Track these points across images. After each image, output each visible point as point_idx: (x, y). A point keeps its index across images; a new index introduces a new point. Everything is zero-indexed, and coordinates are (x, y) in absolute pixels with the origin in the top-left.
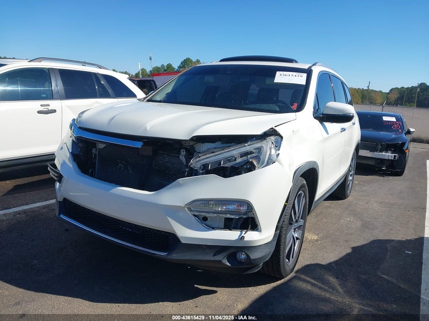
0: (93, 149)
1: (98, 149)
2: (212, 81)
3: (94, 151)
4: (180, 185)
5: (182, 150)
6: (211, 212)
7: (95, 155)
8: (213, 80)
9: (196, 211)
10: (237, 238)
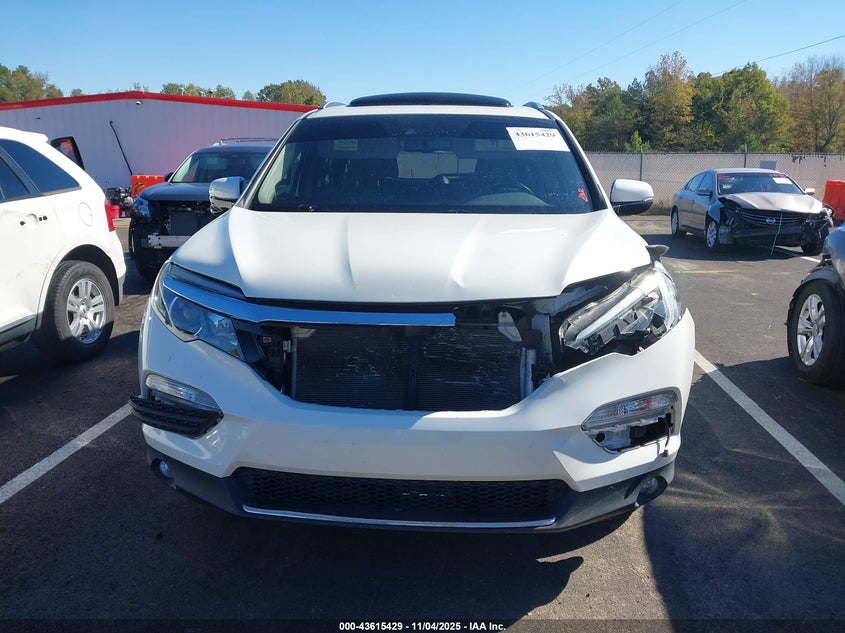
0: (285, 343)
1: (295, 341)
2: (356, 149)
3: (287, 345)
4: (562, 385)
5: (501, 314)
6: (618, 423)
7: (289, 355)
8: (356, 146)
9: (593, 428)
10: (656, 456)
